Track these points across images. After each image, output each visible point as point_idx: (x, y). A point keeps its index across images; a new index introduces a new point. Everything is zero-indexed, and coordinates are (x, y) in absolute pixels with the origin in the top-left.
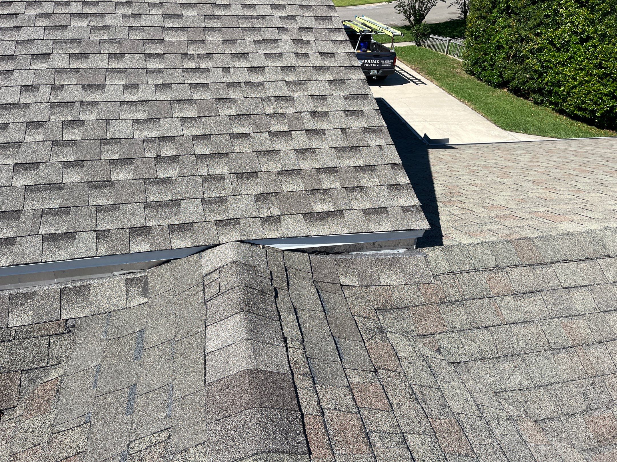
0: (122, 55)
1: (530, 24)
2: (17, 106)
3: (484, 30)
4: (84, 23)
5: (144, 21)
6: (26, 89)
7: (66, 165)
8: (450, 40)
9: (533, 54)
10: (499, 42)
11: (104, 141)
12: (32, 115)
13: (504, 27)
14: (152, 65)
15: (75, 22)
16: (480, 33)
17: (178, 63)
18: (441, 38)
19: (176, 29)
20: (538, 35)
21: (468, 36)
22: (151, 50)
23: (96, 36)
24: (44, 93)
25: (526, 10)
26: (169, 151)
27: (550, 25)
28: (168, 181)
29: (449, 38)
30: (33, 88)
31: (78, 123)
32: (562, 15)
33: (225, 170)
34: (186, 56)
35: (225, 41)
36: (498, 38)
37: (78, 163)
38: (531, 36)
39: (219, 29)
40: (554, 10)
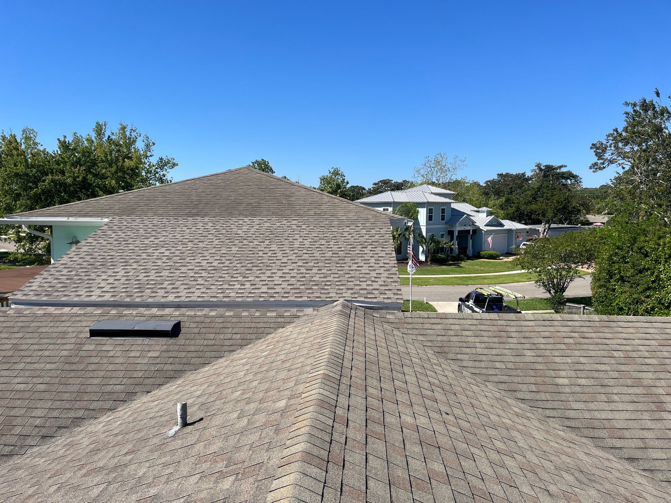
0: (318, 263)
1: (640, 289)
2: (288, 273)
3: (605, 296)
4: (307, 255)
5: (326, 255)
6: (290, 270)
7: (301, 285)
8: (584, 307)
9: (647, 312)
10: (619, 305)
11: (311, 281)
12: (292, 275)
13: (622, 293)
14: (326, 265)
15: (304, 255)
16: (603, 298)
17: (335, 265)
18: (577, 306)
19: (336, 257)
20: (648, 297)
21: (594, 301)
22: (327, 262)
23: (311, 258)
24: (295, 271)
25: (634, 278)
26: (329, 283)
27: (657, 288)
28: (328, 289)
29: (583, 305)
30: (293, 270)
31: (305, 277)
32: (663, 280)
33: (344, 288)
34: (338, 263)
35: (351, 260)
36: (617, 302)
37: (304, 285)
38: (643, 298)
39: (350, 257)
40: (656, 276)
